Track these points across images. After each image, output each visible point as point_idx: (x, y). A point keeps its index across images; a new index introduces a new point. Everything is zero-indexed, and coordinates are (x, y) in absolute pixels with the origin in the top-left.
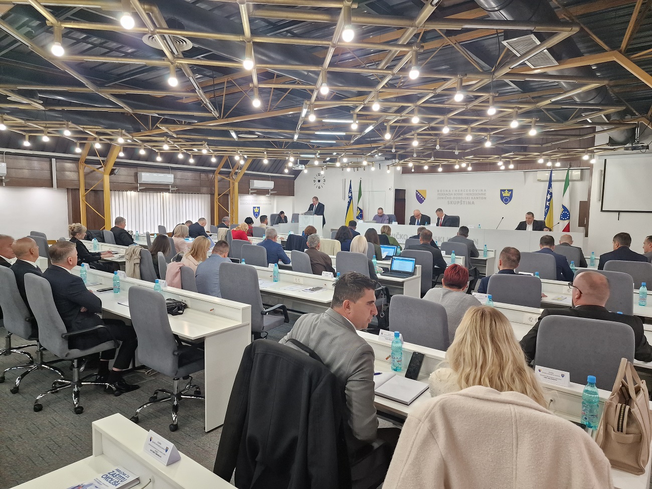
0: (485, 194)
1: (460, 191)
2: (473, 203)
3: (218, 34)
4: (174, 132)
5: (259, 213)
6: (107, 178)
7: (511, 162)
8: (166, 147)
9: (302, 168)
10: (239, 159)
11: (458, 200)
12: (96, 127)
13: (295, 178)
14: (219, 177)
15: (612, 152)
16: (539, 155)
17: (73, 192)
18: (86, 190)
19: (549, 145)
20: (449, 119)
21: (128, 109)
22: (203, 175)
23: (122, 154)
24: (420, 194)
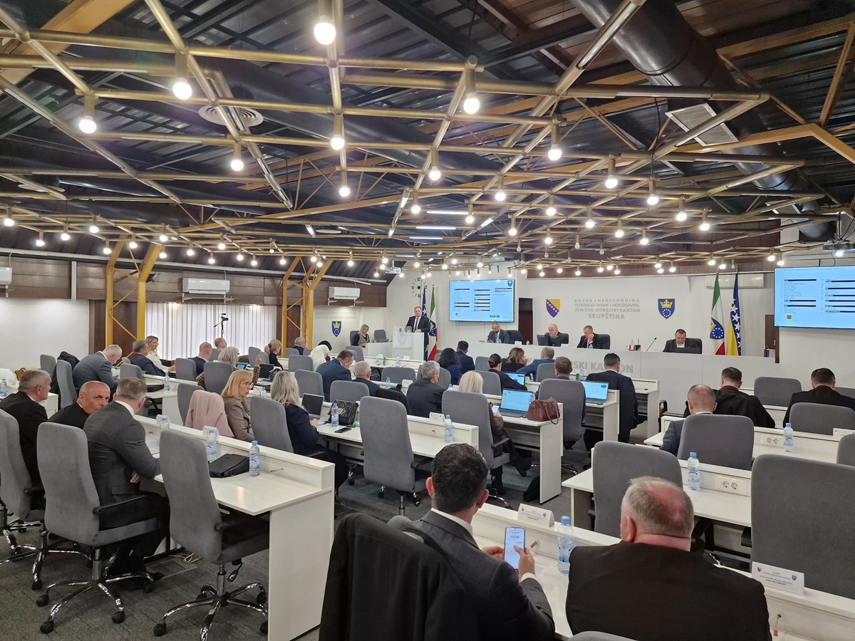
0: (637, 305)
1: (605, 301)
2: (623, 317)
3: (298, 105)
4: (233, 227)
5: (340, 329)
6: (142, 287)
7: (672, 263)
8: (222, 247)
9: (397, 271)
10: (317, 260)
11: (602, 313)
12: (132, 222)
13: (387, 284)
14: (289, 283)
15: (806, 251)
16: (708, 255)
17: (97, 304)
18: (115, 302)
19: (722, 242)
20: (594, 210)
21: (175, 200)
22: (268, 281)
23: (163, 255)
24: (552, 305)
